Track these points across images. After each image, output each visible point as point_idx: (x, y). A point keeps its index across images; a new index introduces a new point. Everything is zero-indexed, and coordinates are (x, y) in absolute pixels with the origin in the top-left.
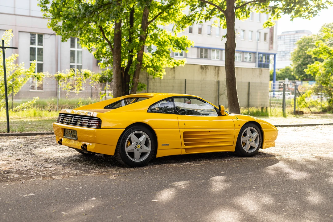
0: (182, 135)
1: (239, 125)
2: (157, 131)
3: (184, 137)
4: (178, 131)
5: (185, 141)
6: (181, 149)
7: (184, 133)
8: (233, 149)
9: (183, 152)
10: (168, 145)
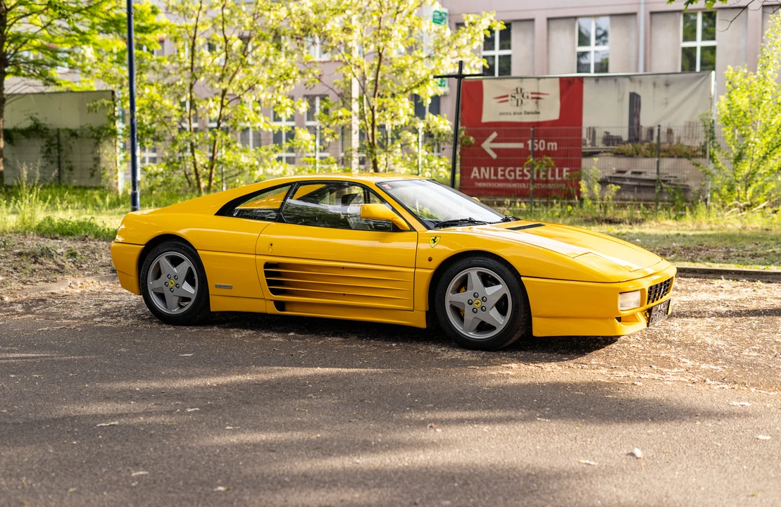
0: (262, 271)
1: (430, 260)
2: (204, 255)
3: (267, 274)
4: (252, 259)
5: (270, 283)
6: (263, 301)
7: (267, 265)
8: (419, 321)
9: (272, 309)
10: (230, 288)
